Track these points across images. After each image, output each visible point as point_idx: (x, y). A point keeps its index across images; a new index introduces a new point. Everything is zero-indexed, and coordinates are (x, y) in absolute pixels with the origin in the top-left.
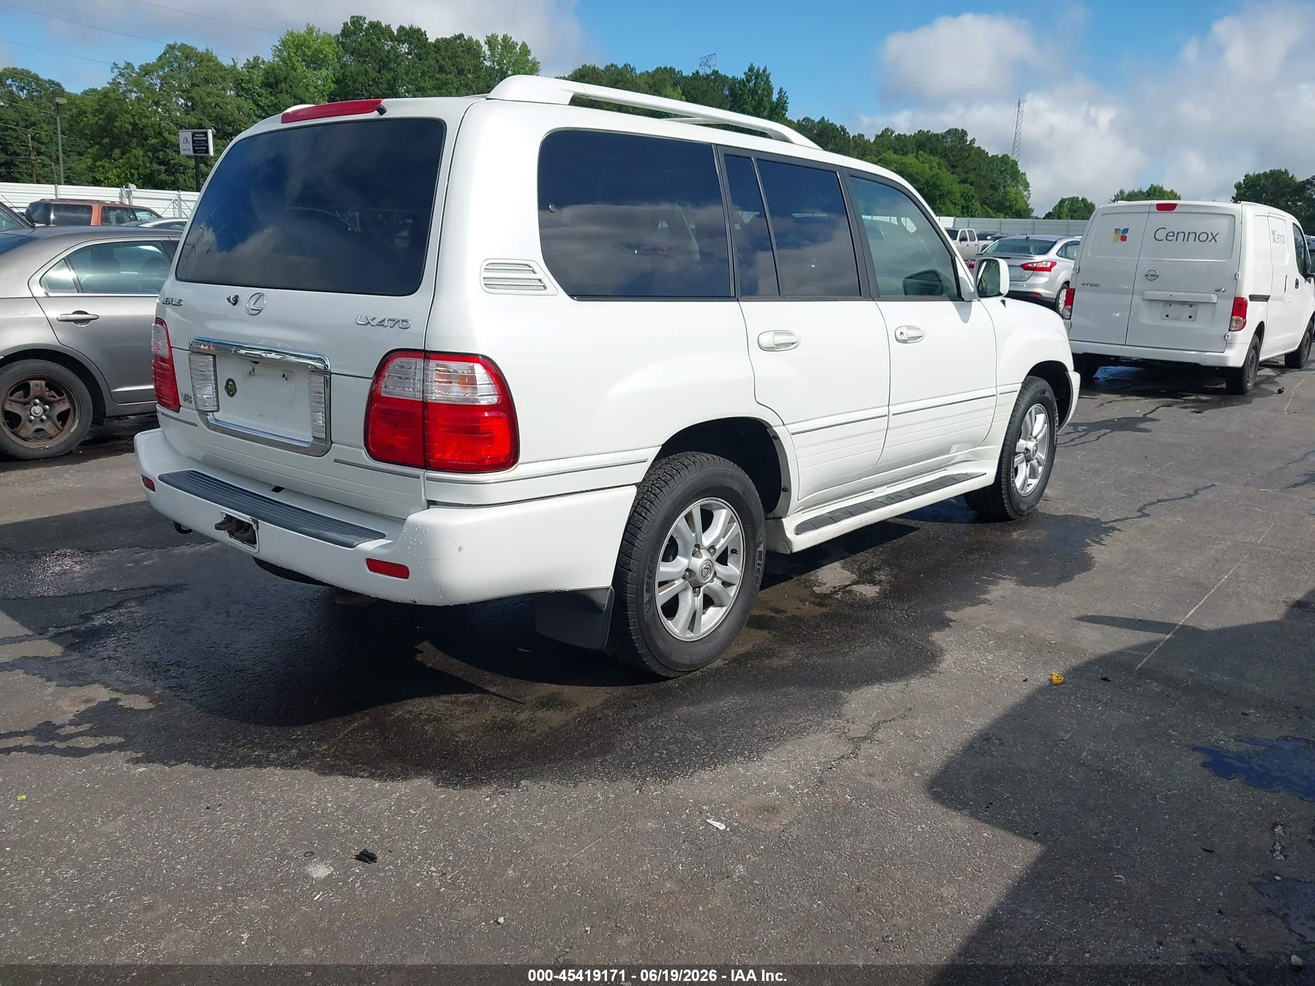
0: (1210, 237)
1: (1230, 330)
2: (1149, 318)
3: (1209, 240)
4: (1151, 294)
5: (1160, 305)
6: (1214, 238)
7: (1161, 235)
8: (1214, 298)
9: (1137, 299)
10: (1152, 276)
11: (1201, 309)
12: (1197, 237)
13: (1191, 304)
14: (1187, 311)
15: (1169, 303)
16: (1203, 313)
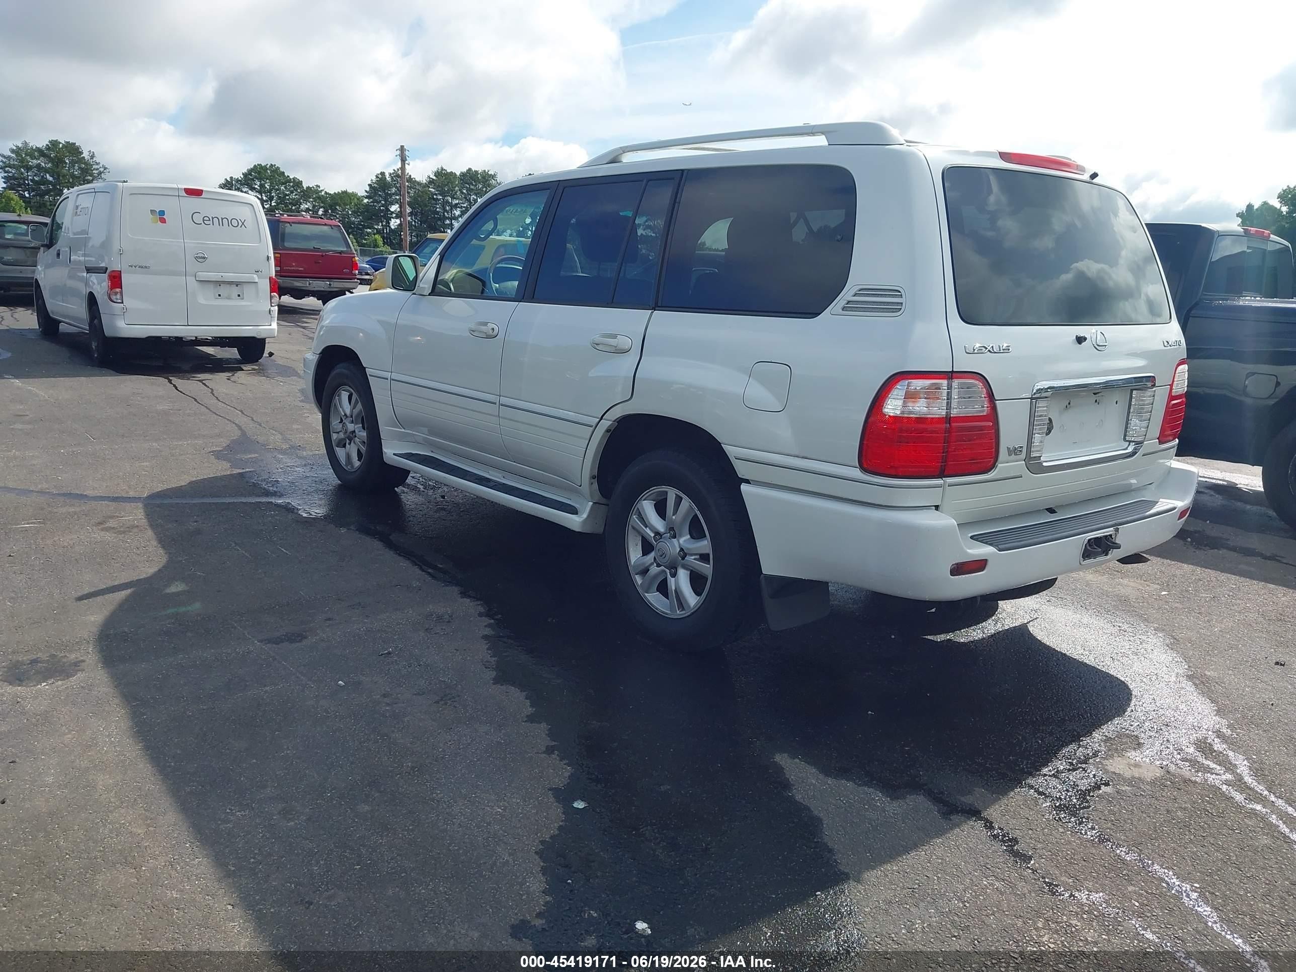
0: (240, 224)
1: (271, 306)
2: (205, 298)
3: (240, 226)
4: (203, 275)
5: (212, 286)
6: (243, 224)
7: (198, 218)
8: (256, 278)
9: (191, 280)
10: (200, 259)
11: (245, 286)
12: (230, 223)
13: (237, 284)
14: (235, 291)
15: (219, 283)
16: (248, 291)
